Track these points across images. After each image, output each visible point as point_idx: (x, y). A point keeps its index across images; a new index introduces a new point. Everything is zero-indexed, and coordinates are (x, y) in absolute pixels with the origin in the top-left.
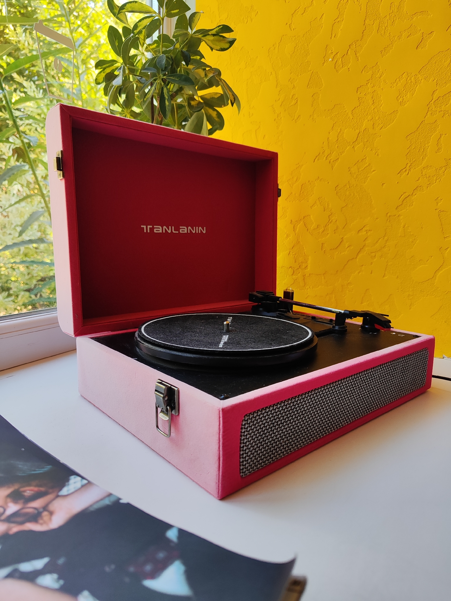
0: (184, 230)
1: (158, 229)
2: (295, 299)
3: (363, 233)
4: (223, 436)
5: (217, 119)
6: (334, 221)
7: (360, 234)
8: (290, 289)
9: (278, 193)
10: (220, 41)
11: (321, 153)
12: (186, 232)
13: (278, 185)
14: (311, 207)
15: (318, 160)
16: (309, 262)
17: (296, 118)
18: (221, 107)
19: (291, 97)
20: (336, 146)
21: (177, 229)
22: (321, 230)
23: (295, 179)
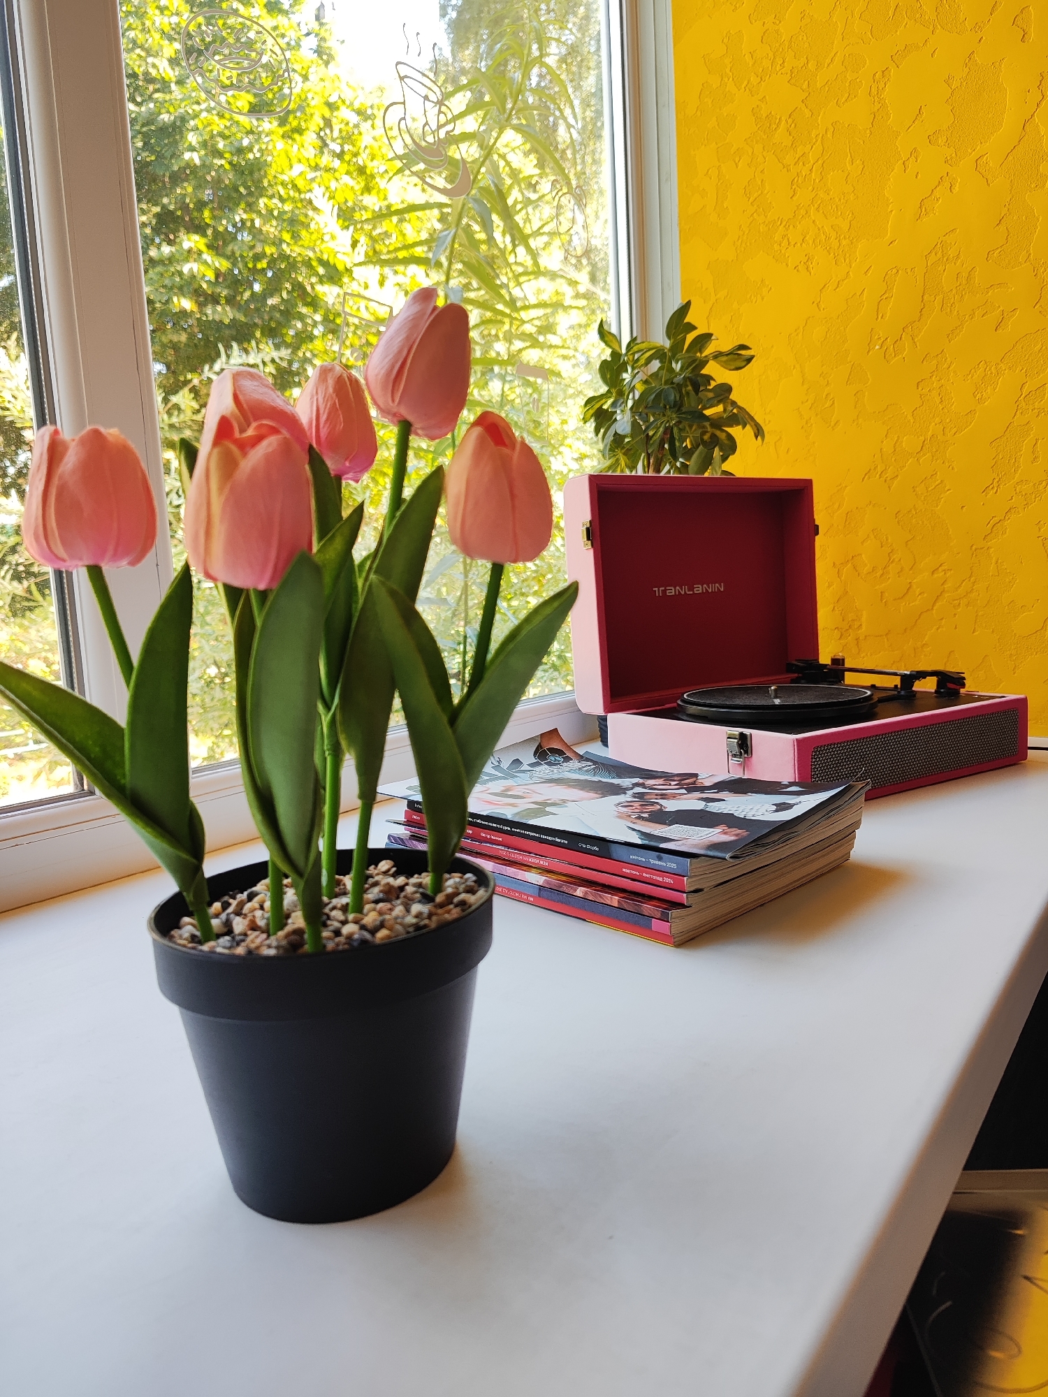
0: (699, 589)
1: (671, 591)
2: (847, 665)
3: (940, 574)
4: (798, 761)
5: (726, 442)
6: (897, 560)
7: (936, 576)
8: (840, 655)
9: (816, 530)
10: (735, 360)
11: (873, 468)
12: (701, 591)
13: (814, 520)
14: (862, 543)
15: (869, 478)
16: (864, 619)
17: (832, 424)
18: (732, 426)
19: (824, 396)
20: (893, 459)
21: (691, 589)
22: (879, 574)
23: (836, 506)
